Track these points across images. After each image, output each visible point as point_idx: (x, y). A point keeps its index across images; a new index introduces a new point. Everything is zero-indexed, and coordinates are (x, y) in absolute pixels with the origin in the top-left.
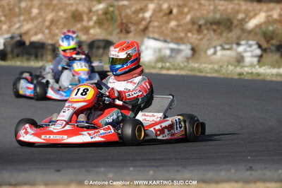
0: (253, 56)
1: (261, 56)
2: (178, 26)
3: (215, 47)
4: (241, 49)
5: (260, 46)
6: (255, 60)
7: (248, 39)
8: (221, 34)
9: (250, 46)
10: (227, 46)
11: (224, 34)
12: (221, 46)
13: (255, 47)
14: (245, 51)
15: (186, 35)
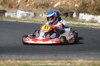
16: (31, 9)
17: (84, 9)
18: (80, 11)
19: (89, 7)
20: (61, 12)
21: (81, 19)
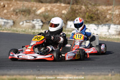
0: (39, 26)
1: (42, 26)
2: (7, 12)
3: (23, 22)
4: (34, 22)
5: (42, 22)
6: (40, 27)
7: (37, 18)
8: (26, 16)
9: (38, 21)
10: (28, 21)
11: (27, 16)
12: (26, 21)
13: (40, 22)
14: (36, 23)
15: (11, 16)
16: (9, 16)
17: (72, 16)
18: (68, 18)
19: (79, 14)
20: (45, 20)
21: (70, 28)
